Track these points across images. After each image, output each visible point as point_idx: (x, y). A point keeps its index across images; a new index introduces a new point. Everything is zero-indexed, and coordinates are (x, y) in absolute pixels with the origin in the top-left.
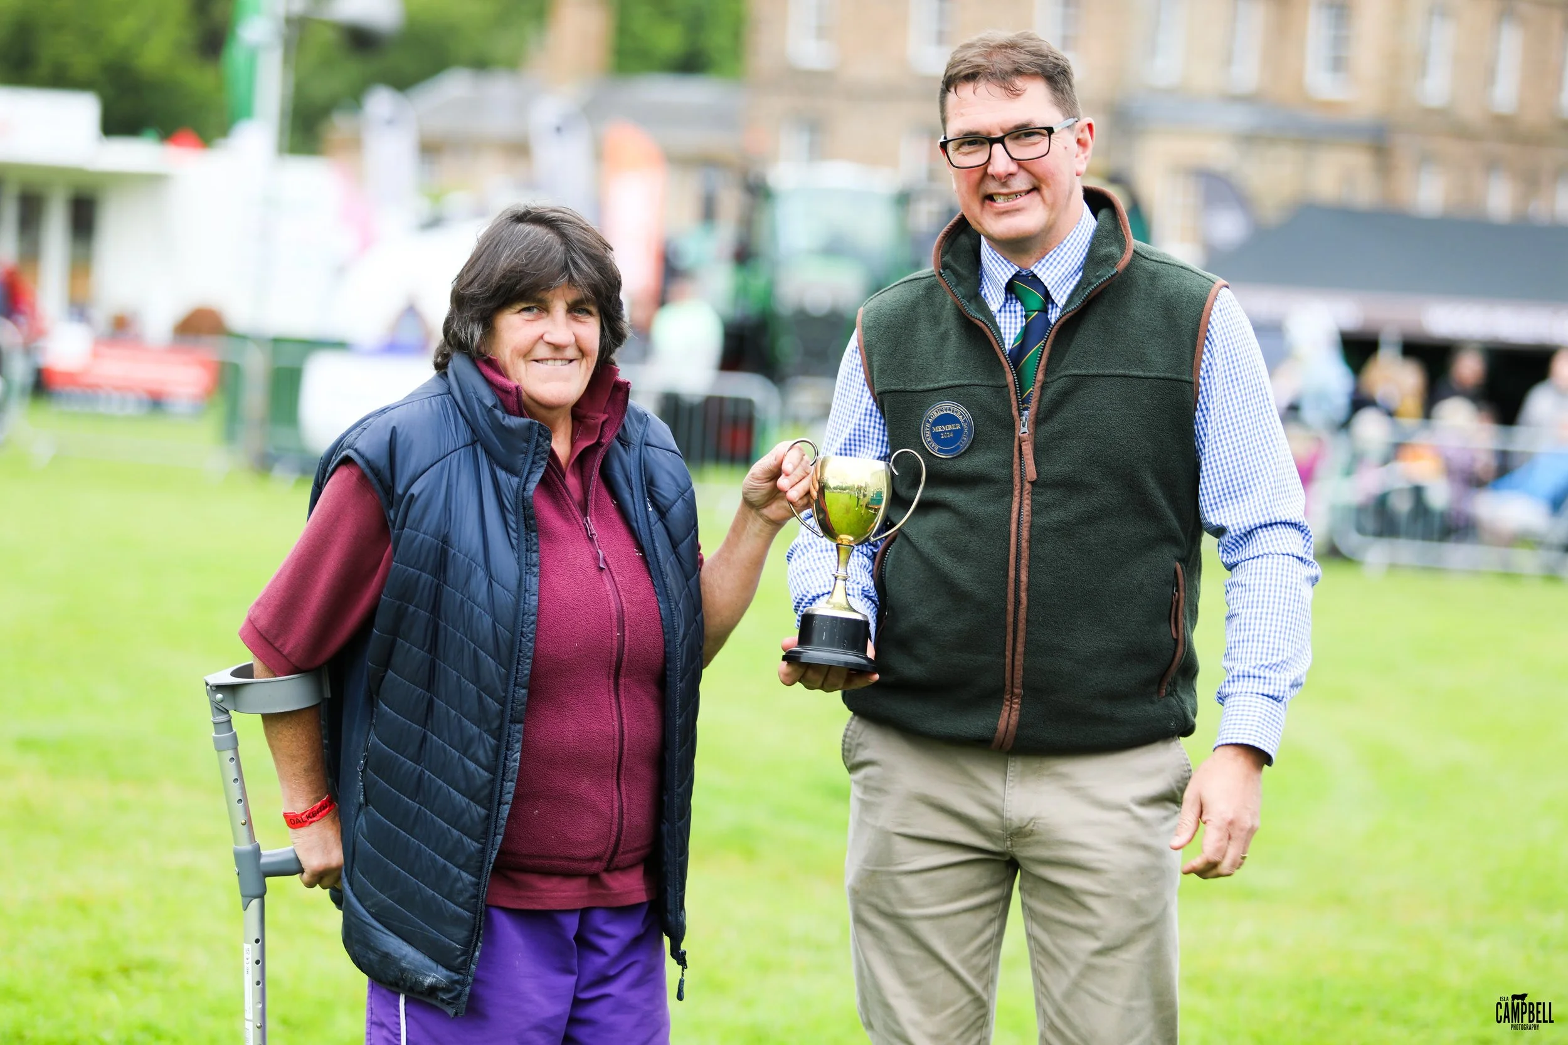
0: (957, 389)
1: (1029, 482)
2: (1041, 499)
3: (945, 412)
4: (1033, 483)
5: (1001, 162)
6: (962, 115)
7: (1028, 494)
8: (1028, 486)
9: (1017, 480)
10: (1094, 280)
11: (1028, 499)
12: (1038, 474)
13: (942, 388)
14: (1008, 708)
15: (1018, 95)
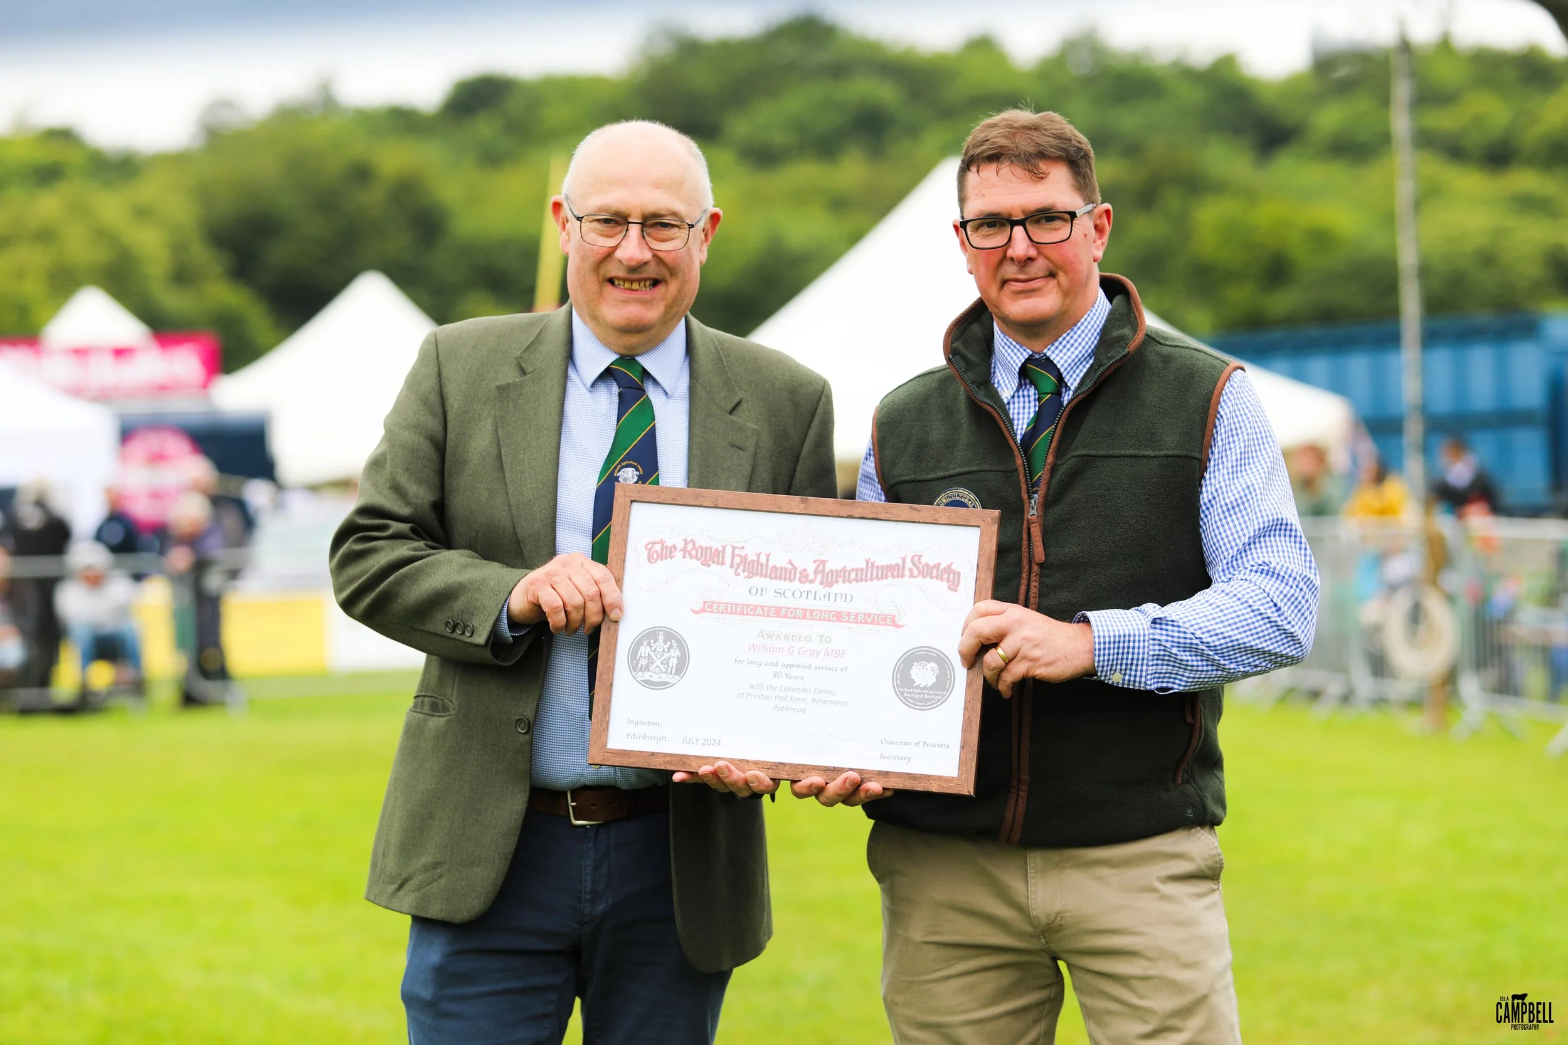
0: (967, 476)
1: (1037, 564)
2: (1048, 581)
3: (954, 499)
4: (1041, 565)
5: (1020, 245)
6: (983, 195)
7: (1036, 575)
8: (1035, 568)
9: (1025, 562)
10: (1105, 361)
11: (1036, 581)
12: (1046, 555)
13: (952, 476)
14: (1015, 796)
15: (1042, 178)
